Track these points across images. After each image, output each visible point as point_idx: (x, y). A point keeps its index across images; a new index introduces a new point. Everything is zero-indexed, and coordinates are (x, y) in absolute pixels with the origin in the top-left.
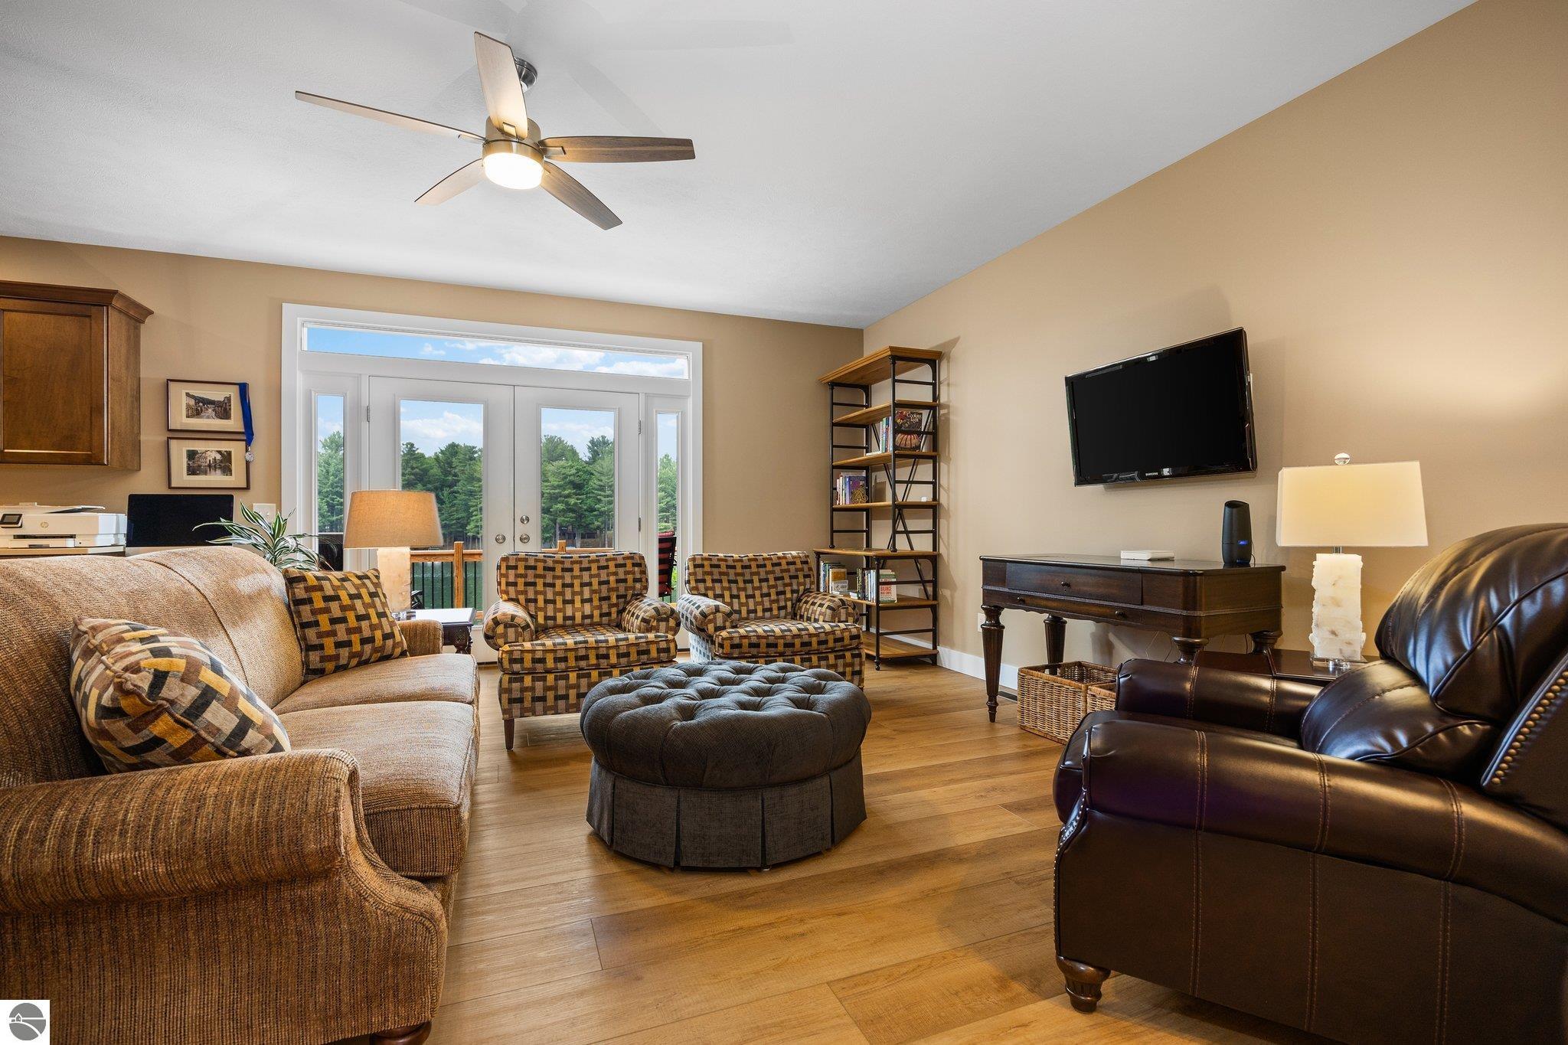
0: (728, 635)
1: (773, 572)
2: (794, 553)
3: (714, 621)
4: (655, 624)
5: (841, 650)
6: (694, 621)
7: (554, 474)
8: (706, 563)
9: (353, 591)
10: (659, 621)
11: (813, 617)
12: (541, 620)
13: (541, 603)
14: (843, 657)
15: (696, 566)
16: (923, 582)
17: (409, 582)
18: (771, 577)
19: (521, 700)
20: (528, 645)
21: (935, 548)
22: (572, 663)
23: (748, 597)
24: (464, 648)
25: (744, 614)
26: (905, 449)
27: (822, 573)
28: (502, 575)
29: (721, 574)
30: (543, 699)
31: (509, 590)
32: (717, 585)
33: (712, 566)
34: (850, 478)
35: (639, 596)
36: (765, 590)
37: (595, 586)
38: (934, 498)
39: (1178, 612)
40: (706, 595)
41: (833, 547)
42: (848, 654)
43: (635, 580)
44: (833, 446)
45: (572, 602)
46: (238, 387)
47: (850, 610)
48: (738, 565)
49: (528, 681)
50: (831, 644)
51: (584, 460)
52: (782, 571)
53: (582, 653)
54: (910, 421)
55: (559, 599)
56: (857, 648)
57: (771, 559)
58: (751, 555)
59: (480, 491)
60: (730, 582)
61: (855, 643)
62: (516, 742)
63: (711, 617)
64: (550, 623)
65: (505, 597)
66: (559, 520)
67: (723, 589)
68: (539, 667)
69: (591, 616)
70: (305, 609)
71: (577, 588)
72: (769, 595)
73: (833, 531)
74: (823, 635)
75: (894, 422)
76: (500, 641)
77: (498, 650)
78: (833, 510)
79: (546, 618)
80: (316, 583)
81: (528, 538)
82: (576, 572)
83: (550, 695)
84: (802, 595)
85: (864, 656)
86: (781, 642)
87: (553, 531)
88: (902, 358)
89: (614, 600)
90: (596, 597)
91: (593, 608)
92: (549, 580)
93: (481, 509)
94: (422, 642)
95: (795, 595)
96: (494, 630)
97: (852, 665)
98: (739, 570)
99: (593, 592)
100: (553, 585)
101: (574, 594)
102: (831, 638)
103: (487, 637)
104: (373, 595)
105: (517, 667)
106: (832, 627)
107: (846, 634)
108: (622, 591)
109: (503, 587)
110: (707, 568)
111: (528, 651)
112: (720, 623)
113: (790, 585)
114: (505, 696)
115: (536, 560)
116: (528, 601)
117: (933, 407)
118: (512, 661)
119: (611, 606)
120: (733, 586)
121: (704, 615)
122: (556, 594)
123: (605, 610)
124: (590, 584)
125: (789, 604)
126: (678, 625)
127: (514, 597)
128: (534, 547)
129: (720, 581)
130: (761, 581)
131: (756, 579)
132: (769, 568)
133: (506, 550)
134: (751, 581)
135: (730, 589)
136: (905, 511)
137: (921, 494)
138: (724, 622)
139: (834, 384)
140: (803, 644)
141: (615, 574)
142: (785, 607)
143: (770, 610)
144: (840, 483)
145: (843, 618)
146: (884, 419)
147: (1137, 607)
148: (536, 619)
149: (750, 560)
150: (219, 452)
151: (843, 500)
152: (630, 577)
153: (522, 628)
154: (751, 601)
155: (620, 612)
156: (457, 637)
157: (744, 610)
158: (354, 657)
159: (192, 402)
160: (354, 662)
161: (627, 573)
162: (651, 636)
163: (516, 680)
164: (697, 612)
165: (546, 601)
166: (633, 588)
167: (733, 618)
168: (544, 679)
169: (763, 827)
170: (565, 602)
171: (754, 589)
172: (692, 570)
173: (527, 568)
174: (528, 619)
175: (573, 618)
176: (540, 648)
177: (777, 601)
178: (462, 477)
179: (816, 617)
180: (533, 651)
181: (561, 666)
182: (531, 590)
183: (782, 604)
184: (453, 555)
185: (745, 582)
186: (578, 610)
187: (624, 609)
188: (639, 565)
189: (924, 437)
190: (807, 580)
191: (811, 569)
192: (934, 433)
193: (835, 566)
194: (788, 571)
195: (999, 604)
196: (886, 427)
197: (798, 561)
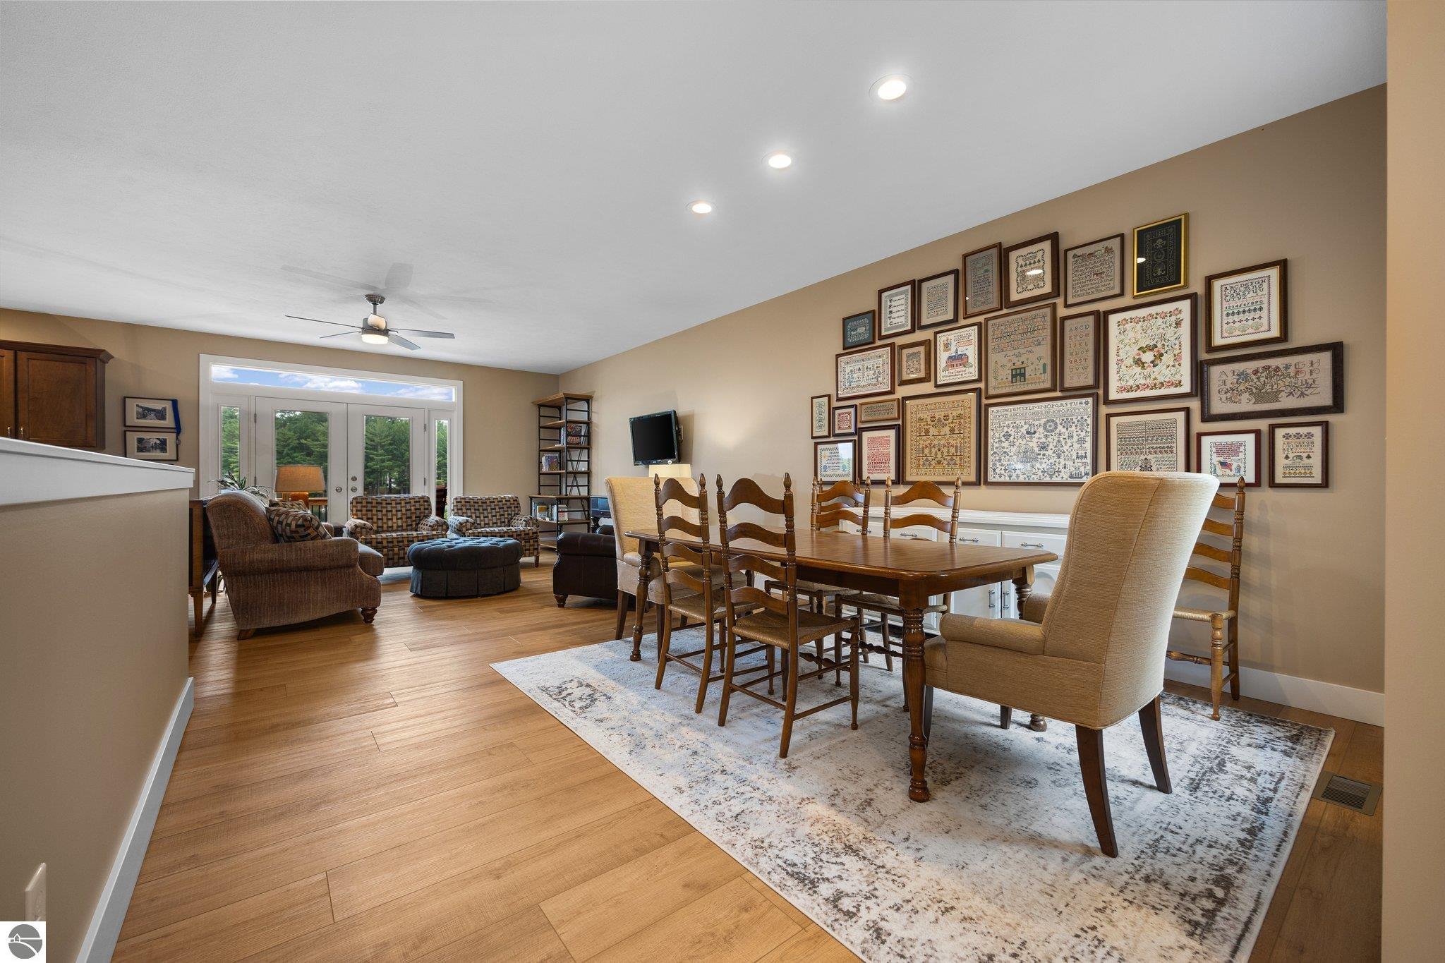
0: (472, 532)
1: (498, 505)
2: (510, 496)
3: (466, 526)
4: (436, 528)
5: (528, 539)
6: (456, 526)
8: (463, 500)
10: (438, 526)
11: (517, 525)
13: (375, 520)
15: (457, 502)
16: (584, 511)
18: (497, 507)
20: (374, 536)
21: (588, 495)
22: (396, 544)
23: (485, 517)
25: (482, 525)
26: (573, 443)
27: (533, 508)
28: (353, 506)
29: (470, 505)
31: (358, 513)
32: (469, 511)
33: (465, 502)
34: (548, 457)
35: (427, 516)
36: (494, 514)
37: (404, 512)
38: (588, 469)
40: (462, 515)
41: (540, 494)
42: (531, 541)
43: (425, 509)
44: (540, 439)
45: (392, 519)
46: (171, 402)
47: (535, 522)
48: (480, 502)
50: (523, 536)
52: (503, 504)
53: (400, 540)
54: (575, 430)
55: (385, 518)
56: (536, 538)
57: (497, 499)
58: (487, 497)
60: (475, 510)
61: (535, 535)
63: (464, 525)
64: (380, 529)
65: (355, 517)
67: (472, 513)
68: (380, 545)
69: (402, 526)
71: (394, 513)
72: (496, 516)
73: (540, 486)
74: (519, 532)
75: (567, 429)
76: (359, 535)
78: (540, 474)
79: (378, 527)
81: (356, 489)
82: (394, 505)
84: (513, 515)
86: (498, 535)
88: (572, 397)
89: (414, 518)
90: (404, 517)
91: (403, 521)
92: (379, 509)
95: (510, 515)
97: (533, 545)
98: (480, 504)
99: (403, 514)
100: (381, 511)
101: (392, 515)
102: (523, 533)
106: (523, 528)
107: (531, 531)
108: (418, 514)
109: (354, 512)
110: (463, 503)
111: (374, 538)
112: (468, 527)
113: (507, 511)
115: (372, 499)
116: (368, 519)
117: (588, 423)
119: (412, 521)
120: (477, 511)
121: (461, 524)
122: (383, 515)
123: (409, 523)
124: (401, 511)
125: (506, 520)
126: (448, 528)
127: (360, 517)
129: (470, 509)
130: (492, 509)
131: (489, 508)
132: (496, 503)
134: (486, 509)
135: (475, 513)
136: (577, 475)
137: (583, 467)
138: (471, 527)
139: (540, 406)
141: (414, 506)
142: (504, 522)
143: (496, 523)
144: (543, 459)
145: (531, 525)
146: (563, 428)
148: (374, 526)
150: (159, 439)
151: (545, 469)
152: (422, 508)
153: (369, 529)
154: (486, 519)
155: (417, 524)
157: (483, 523)
159: (140, 410)
161: (420, 505)
162: (434, 533)
164: (457, 523)
165: (378, 519)
166: (424, 512)
167: (476, 526)
170: (388, 519)
171: (488, 513)
172: (455, 504)
173: (367, 503)
174: (371, 525)
175: (392, 527)
176: (379, 538)
177: (500, 519)
180: (376, 539)
181: (390, 545)
182: (370, 513)
183: (503, 520)
185: (483, 509)
186: (395, 523)
187: (419, 523)
188: (426, 501)
189: (582, 438)
190: (516, 509)
191: (519, 504)
192: (589, 436)
193: (539, 504)
194: (506, 504)
195: (598, 516)
196: (563, 432)
197: (512, 500)
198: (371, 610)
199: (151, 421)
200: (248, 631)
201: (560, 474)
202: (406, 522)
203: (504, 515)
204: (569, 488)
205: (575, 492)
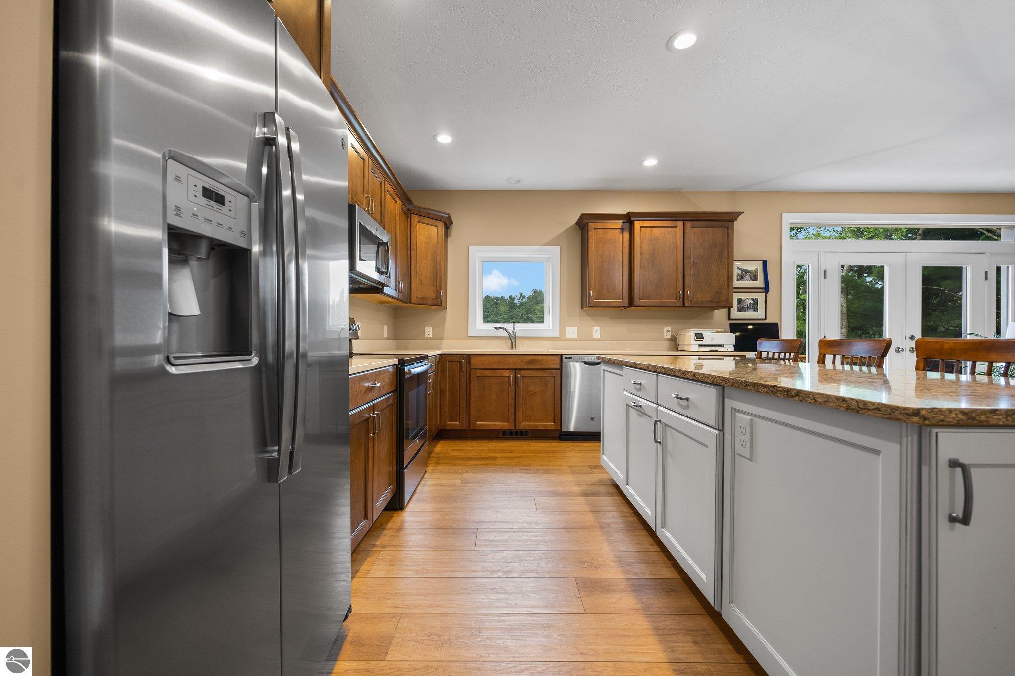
46: (762, 262)
150: (752, 299)
159: (740, 272)
199: (747, 283)
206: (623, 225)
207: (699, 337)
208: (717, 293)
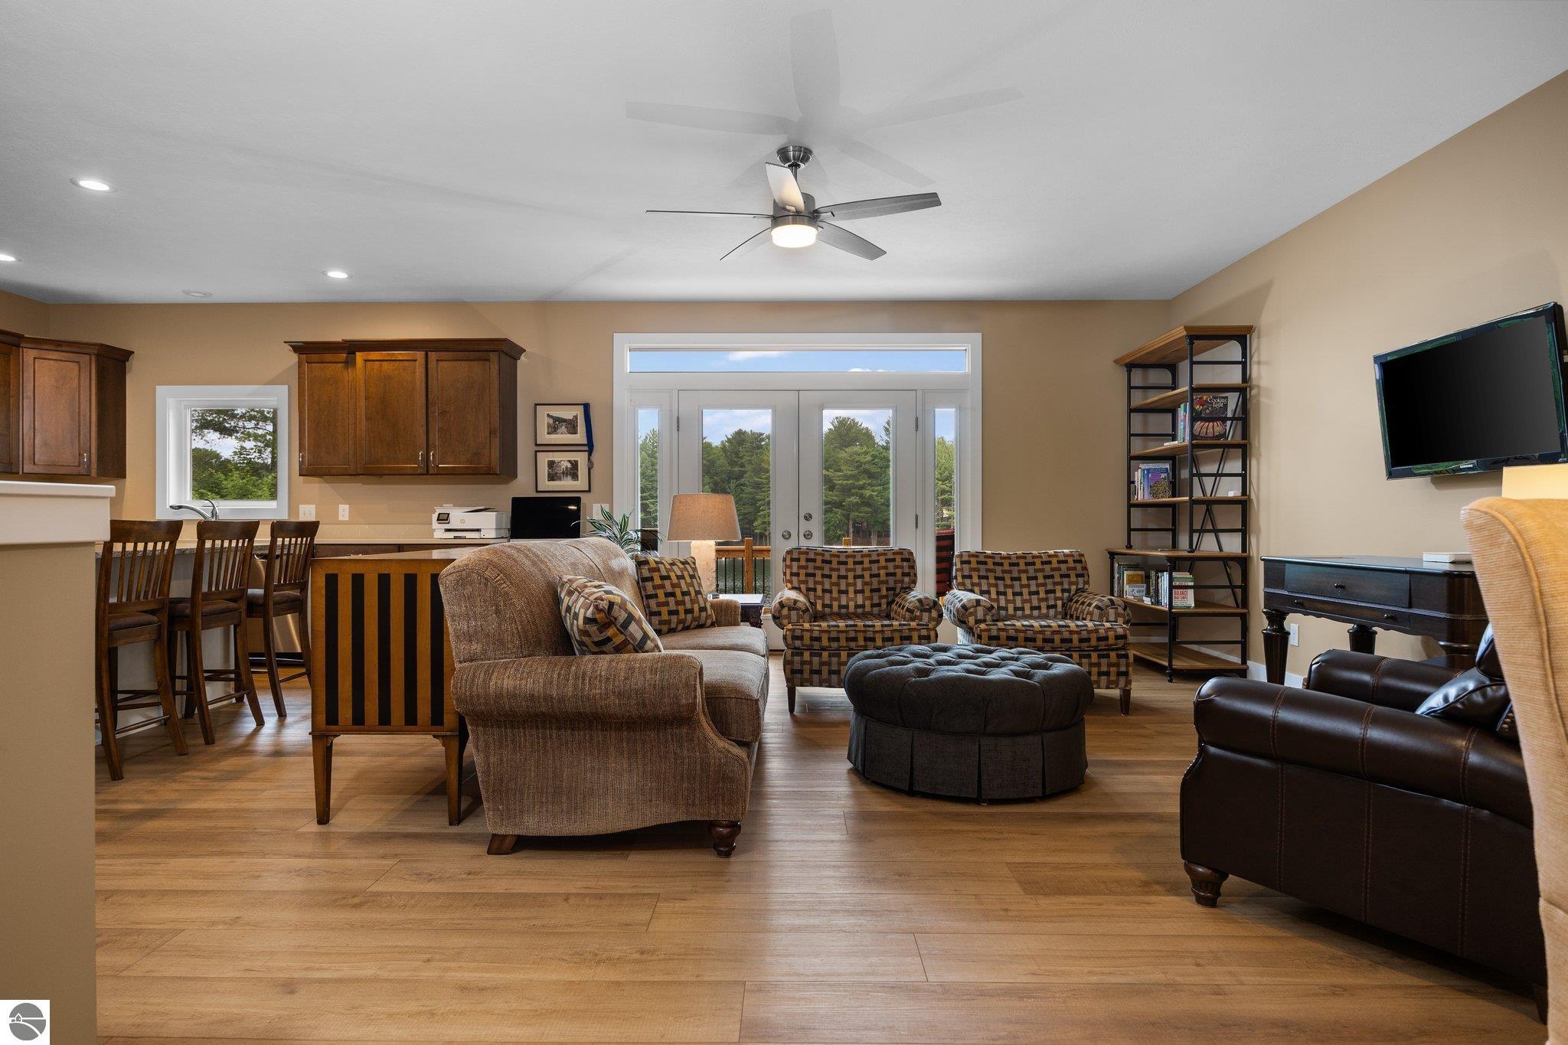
0: (986, 628)
1: (1042, 570)
2: (1066, 551)
3: (974, 614)
4: (918, 614)
5: (1104, 650)
6: (956, 613)
7: (846, 462)
8: (973, 560)
9: (679, 573)
10: (922, 611)
11: (1081, 616)
12: (819, 607)
13: (819, 593)
14: (1108, 656)
15: (963, 563)
16: (1234, 588)
17: (715, 569)
18: (1040, 575)
19: (801, 672)
20: (807, 626)
21: (1244, 549)
22: (843, 643)
23: (1015, 594)
24: (757, 624)
25: (1011, 611)
26: (1206, 438)
27: (1116, 576)
28: (787, 566)
29: (988, 570)
30: (819, 672)
31: (794, 579)
32: (984, 582)
33: (982, 562)
34: (1148, 470)
35: (908, 589)
36: (1033, 588)
37: (867, 578)
38: (1244, 492)
39: (1442, 615)
40: (972, 591)
41: (1129, 547)
42: (1113, 654)
43: (904, 574)
44: (1130, 435)
45: (846, 592)
46: (582, 406)
47: (1120, 610)
48: (1006, 562)
49: (807, 656)
50: (1094, 642)
51: (880, 443)
52: (1052, 569)
53: (852, 635)
54: (1212, 407)
55: (835, 589)
56: (1123, 648)
57: (1041, 557)
58: (1020, 553)
59: (768, 484)
60: (997, 578)
61: (1121, 643)
62: (797, 708)
63: (972, 610)
64: (827, 610)
65: (789, 585)
66: (853, 515)
67: (990, 585)
68: (816, 645)
69: (863, 606)
70: (649, 585)
71: (851, 580)
72: (1037, 593)
73: (1130, 530)
74: (1085, 633)
75: (1192, 408)
76: (785, 621)
77: (783, 629)
78: (1130, 506)
79: (824, 606)
80: (655, 566)
81: (811, 534)
82: (851, 566)
83: (825, 669)
84: (1074, 595)
85: (1131, 659)
86: (1040, 637)
87: (845, 528)
88: (1203, 337)
89: (884, 592)
90: (867, 589)
91: (865, 599)
92: (827, 572)
93: (769, 503)
94: (727, 616)
95: (1066, 595)
96: (780, 611)
97: (1117, 665)
98: (1006, 567)
99: (865, 584)
100: (830, 577)
101: (848, 585)
102: (1093, 637)
103: (775, 618)
104: (692, 577)
105: (798, 643)
106: (1095, 625)
107: (1111, 634)
108: (891, 584)
109: (788, 577)
110: (974, 565)
111: (807, 630)
112: (980, 615)
113: (1061, 584)
114: (788, 667)
115: (816, 554)
116: (809, 589)
117: (1243, 390)
118: (794, 638)
119: (881, 597)
120: (1000, 583)
121: (964, 607)
122: (832, 584)
123: (876, 601)
124: (862, 577)
125: (1059, 603)
126: (940, 616)
127: (797, 586)
128: (816, 543)
129: (987, 578)
130: (1029, 578)
131: (1024, 576)
132: (1038, 566)
133: (792, 544)
134: (1019, 579)
135: (996, 586)
136: (1215, 508)
137: (1230, 489)
138: (985, 615)
139: (1130, 366)
140: (1063, 641)
141: (886, 568)
142: (1054, 606)
143: (1039, 608)
144: (1138, 476)
145: (1112, 618)
146: (1182, 406)
147: (1403, 610)
148: (816, 606)
149: (1018, 557)
150: (570, 461)
151: (1142, 495)
152: (899, 572)
153: (802, 611)
154: (1018, 599)
155: (889, 604)
156: (750, 616)
157: (1011, 607)
158: (680, 623)
159: (551, 421)
160: (680, 627)
161: (896, 567)
162: (913, 624)
163: (797, 654)
164: (959, 605)
165: (824, 591)
166: (902, 582)
167: (996, 613)
168: (820, 655)
169: (979, 767)
170: (840, 592)
171: (1022, 586)
172: (958, 566)
173: (808, 560)
174: (808, 604)
175: (847, 607)
176: (817, 628)
177: (1046, 600)
178: (749, 467)
179: (1084, 617)
180: (811, 631)
181: (835, 645)
182: (811, 580)
183: (1052, 602)
184: (743, 551)
185: (1013, 579)
186: (852, 600)
187: (893, 601)
188: (908, 560)
189: (1229, 423)
190: (1081, 580)
191: (1085, 568)
192: (1244, 418)
193: (1130, 567)
194: (1059, 569)
195: (1282, 608)
196: (1183, 414)
197: (1070, 560)
198: (727, 826)
199: (562, 437)
200: (504, 837)
201: (1173, 506)
202: (871, 598)
203: (1053, 591)
204: (1195, 536)
205: (1208, 545)
206: (346, 357)
207: (443, 518)
208: (475, 454)
